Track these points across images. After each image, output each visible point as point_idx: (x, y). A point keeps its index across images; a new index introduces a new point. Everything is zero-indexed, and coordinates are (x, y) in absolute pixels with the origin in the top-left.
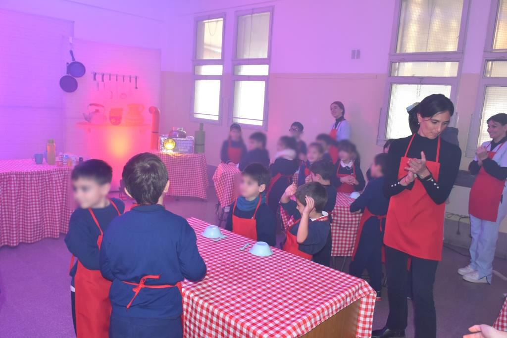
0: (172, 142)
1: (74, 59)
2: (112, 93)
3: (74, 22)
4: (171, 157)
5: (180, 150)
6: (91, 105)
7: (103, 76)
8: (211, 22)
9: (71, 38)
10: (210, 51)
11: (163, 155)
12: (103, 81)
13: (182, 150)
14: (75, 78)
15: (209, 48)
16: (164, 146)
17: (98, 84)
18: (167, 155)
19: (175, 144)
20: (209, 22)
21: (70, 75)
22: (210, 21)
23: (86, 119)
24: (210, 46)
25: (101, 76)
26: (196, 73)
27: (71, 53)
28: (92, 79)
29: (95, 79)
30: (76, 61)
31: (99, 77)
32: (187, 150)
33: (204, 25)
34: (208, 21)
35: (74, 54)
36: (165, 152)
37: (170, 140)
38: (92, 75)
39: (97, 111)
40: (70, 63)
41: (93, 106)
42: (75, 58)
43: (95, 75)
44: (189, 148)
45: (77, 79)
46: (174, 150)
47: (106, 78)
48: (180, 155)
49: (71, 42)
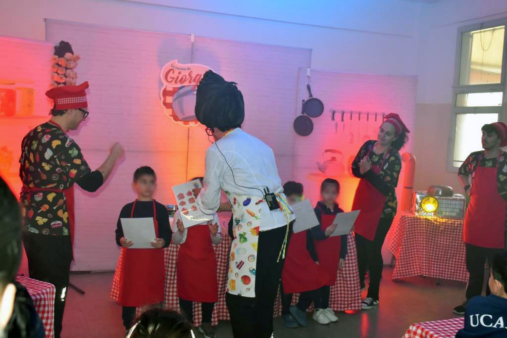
0: (434, 202)
1: (311, 95)
2: (352, 135)
3: (312, 50)
4: (431, 223)
5: (444, 214)
6: (326, 151)
7: (343, 114)
8: (484, 31)
9: (309, 70)
10: (482, 72)
11: (420, 219)
12: (343, 120)
13: (447, 214)
14: (311, 118)
15: (479, 68)
16: (420, 206)
17: (337, 125)
18: (426, 219)
19: (437, 204)
20: (481, 32)
21: (305, 115)
22: (482, 30)
23: (320, 169)
24: (482, 64)
25: (340, 115)
26: (458, 105)
27: (309, 87)
28: (331, 118)
29: (333, 119)
30: (314, 97)
31: (338, 116)
32: (454, 214)
33: (472, 36)
34: (479, 31)
35: (311, 89)
36: (422, 215)
37: (432, 199)
38: (331, 114)
39: (334, 159)
40: (306, 100)
41: (328, 153)
42: (312, 93)
43: (334, 113)
44: (458, 211)
45: (313, 119)
46: (436, 213)
47: (347, 117)
48: (444, 220)
49: (308, 74)
